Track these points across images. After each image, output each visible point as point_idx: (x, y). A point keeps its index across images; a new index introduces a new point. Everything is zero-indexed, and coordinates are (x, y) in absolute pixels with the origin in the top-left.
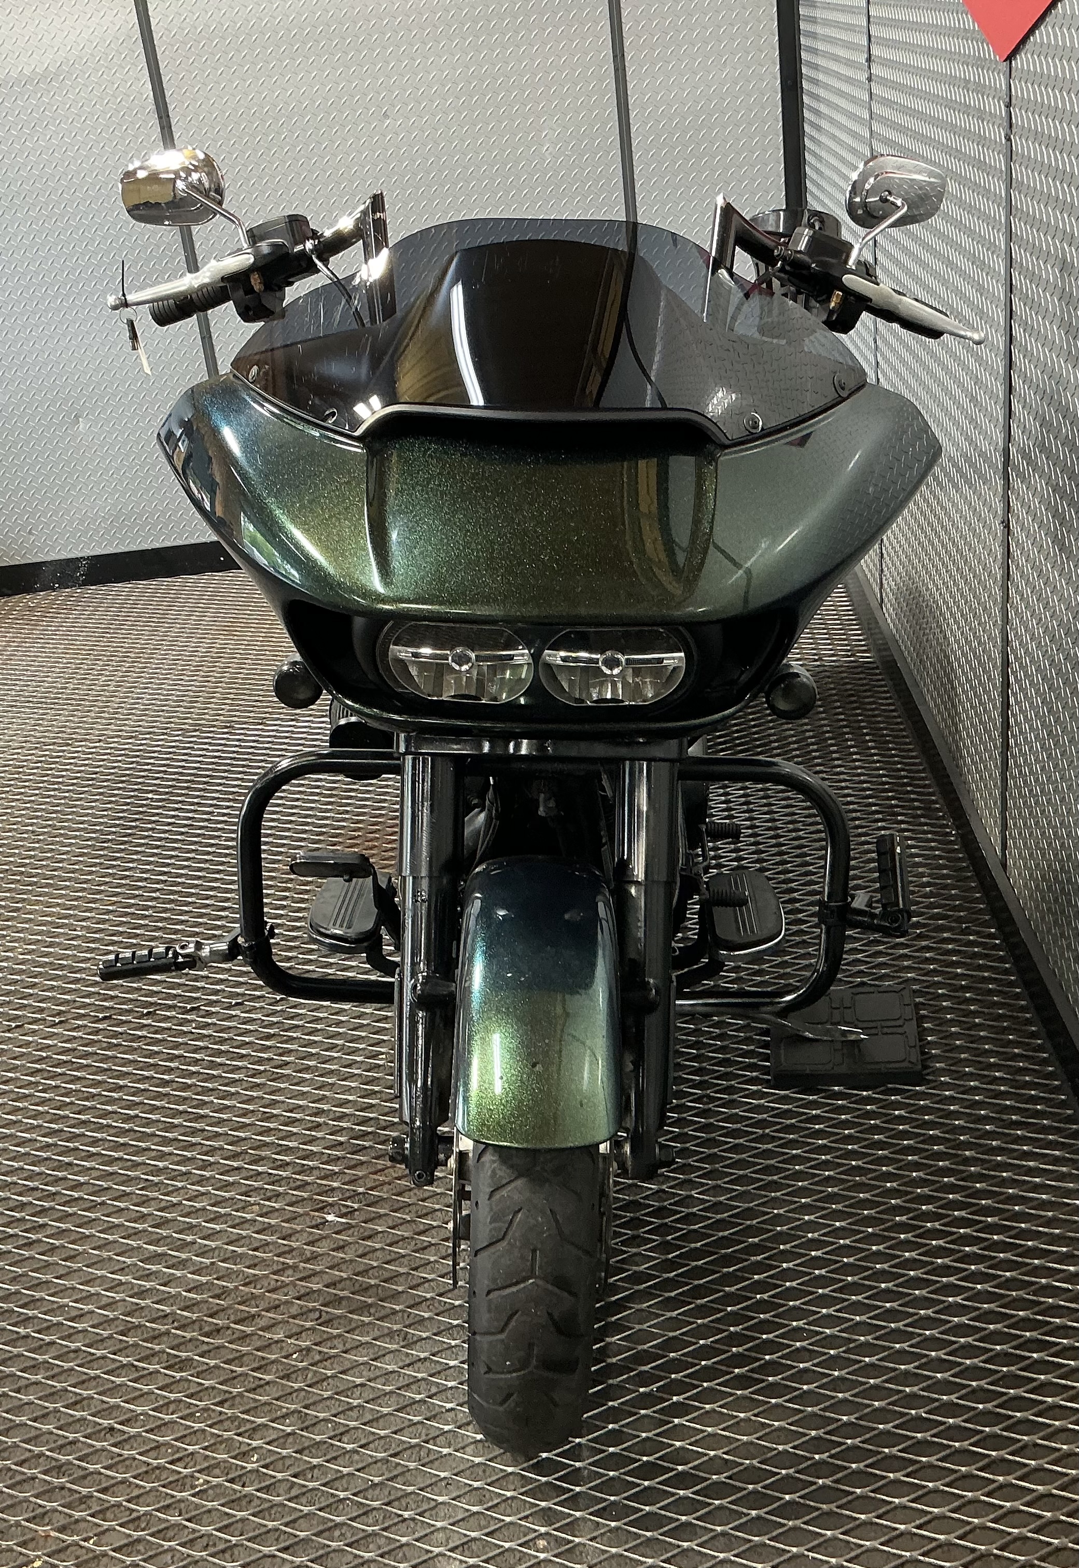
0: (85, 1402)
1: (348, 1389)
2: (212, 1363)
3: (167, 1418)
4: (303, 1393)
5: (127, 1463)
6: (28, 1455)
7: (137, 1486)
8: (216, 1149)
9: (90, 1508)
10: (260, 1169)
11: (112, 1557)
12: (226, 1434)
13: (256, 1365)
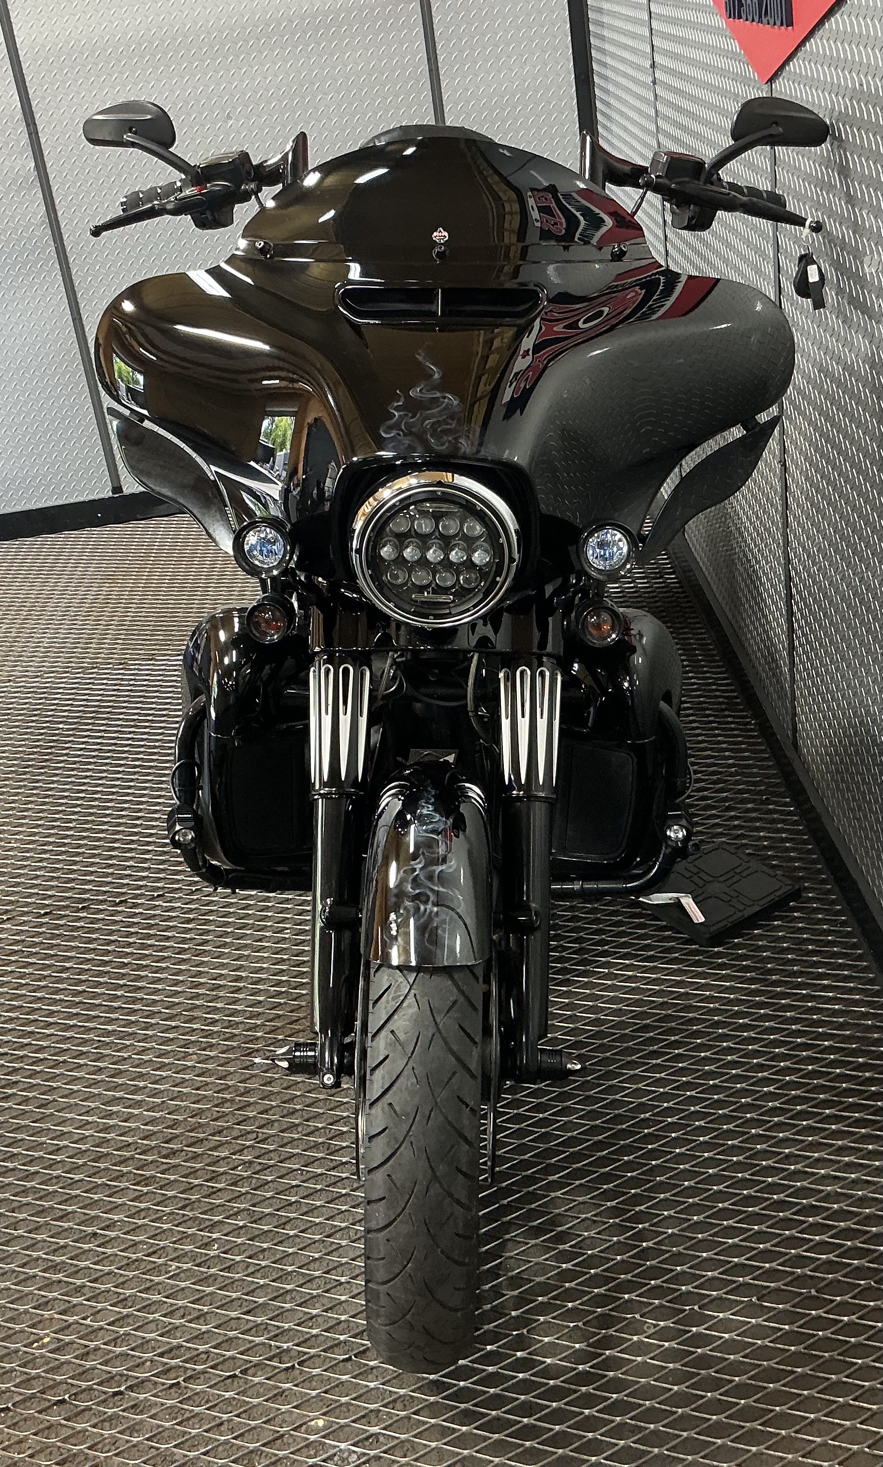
0: (70, 1216)
1: (286, 1190)
2: (172, 1178)
3: (140, 1222)
4: (249, 1196)
5: (111, 1258)
6: (28, 1259)
7: (121, 1275)
8: (155, 1013)
9: (85, 1295)
10: (195, 1026)
11: (107, 1330)
12: (190, 1231)
13: (208, 1177)
